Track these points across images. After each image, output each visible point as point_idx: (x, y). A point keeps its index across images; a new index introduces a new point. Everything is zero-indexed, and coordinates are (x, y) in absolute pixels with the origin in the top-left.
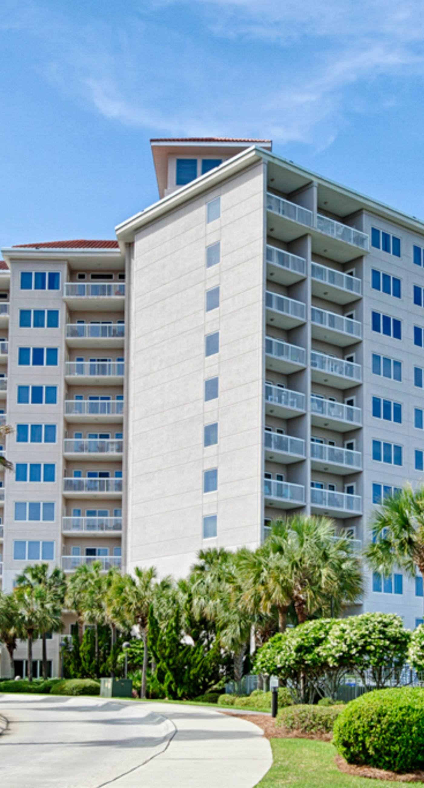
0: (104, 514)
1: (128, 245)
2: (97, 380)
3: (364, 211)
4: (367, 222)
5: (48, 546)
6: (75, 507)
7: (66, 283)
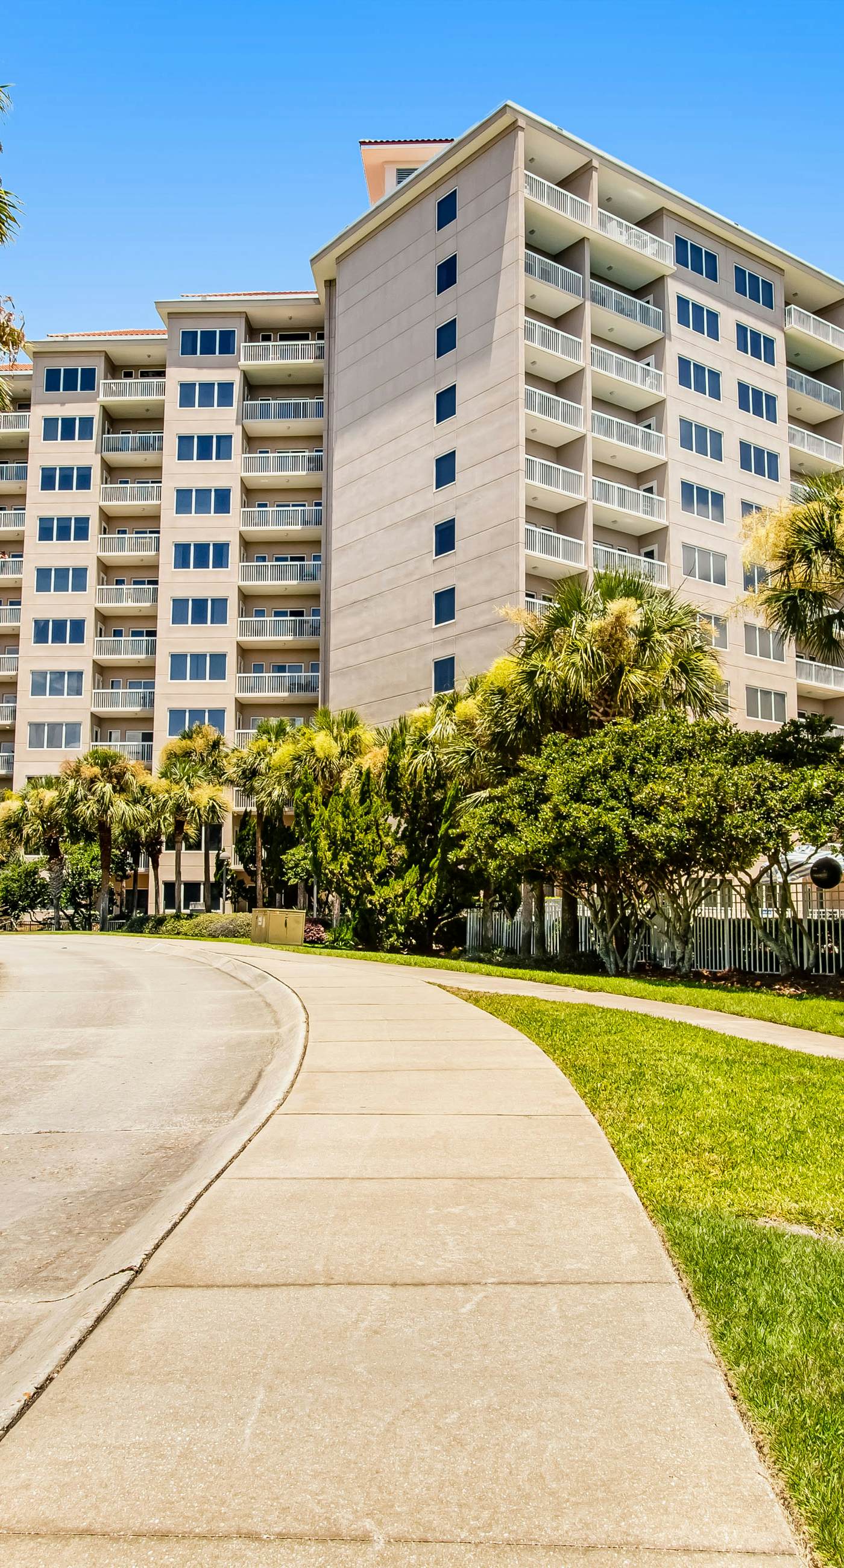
0: (298, 669)
1: (328, 284)
2: (288, 479)
3: (664, 212)
4: (669, 226)
5: (217, 716)
6: (255, 660)
7: (243, 344)
